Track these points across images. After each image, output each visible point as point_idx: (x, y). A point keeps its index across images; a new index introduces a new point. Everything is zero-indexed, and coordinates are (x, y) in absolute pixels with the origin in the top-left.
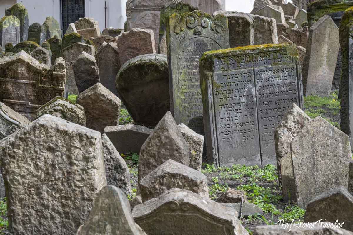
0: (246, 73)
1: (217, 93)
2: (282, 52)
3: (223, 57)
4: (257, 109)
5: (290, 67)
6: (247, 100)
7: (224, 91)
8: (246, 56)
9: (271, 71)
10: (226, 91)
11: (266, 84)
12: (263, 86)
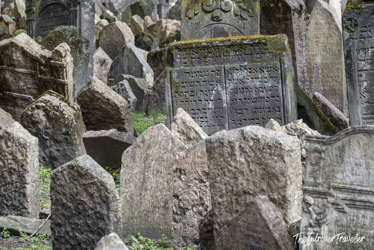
0: (214, 71)
1: (177, 95)
2: (261, 46)
3: (185, 49)
4: (228, 119)
5: (272, 66)
6: (215, 106)
7: (185, 92)
8: (214, 49)
9: (246, 69)
10: (188, 92)
11: (240, 86)
12: (236, 89)
